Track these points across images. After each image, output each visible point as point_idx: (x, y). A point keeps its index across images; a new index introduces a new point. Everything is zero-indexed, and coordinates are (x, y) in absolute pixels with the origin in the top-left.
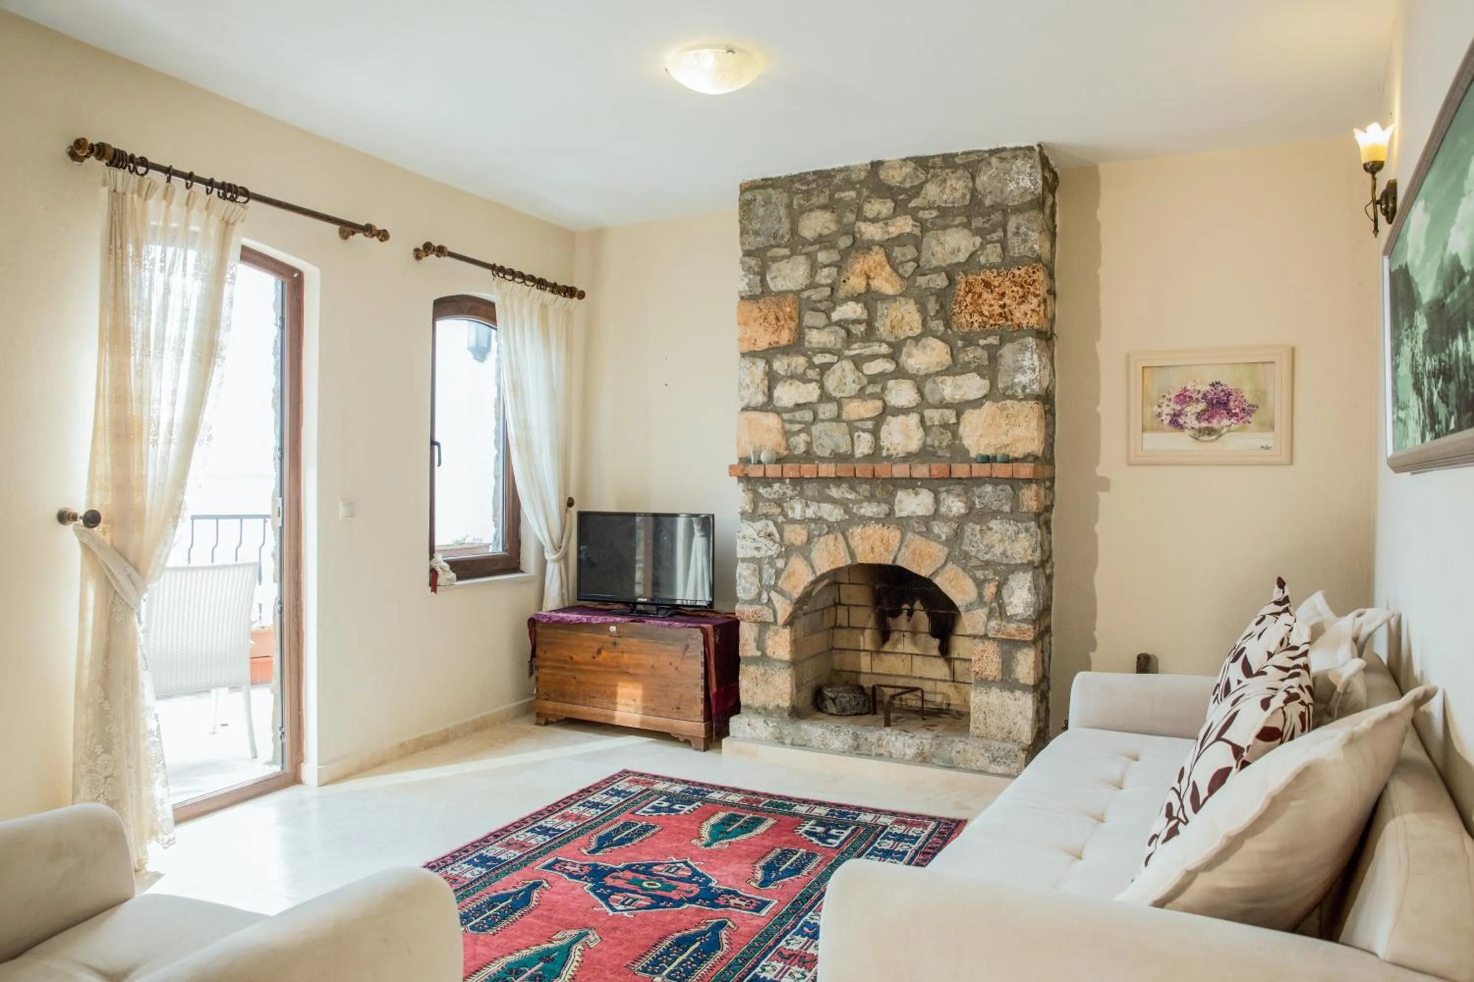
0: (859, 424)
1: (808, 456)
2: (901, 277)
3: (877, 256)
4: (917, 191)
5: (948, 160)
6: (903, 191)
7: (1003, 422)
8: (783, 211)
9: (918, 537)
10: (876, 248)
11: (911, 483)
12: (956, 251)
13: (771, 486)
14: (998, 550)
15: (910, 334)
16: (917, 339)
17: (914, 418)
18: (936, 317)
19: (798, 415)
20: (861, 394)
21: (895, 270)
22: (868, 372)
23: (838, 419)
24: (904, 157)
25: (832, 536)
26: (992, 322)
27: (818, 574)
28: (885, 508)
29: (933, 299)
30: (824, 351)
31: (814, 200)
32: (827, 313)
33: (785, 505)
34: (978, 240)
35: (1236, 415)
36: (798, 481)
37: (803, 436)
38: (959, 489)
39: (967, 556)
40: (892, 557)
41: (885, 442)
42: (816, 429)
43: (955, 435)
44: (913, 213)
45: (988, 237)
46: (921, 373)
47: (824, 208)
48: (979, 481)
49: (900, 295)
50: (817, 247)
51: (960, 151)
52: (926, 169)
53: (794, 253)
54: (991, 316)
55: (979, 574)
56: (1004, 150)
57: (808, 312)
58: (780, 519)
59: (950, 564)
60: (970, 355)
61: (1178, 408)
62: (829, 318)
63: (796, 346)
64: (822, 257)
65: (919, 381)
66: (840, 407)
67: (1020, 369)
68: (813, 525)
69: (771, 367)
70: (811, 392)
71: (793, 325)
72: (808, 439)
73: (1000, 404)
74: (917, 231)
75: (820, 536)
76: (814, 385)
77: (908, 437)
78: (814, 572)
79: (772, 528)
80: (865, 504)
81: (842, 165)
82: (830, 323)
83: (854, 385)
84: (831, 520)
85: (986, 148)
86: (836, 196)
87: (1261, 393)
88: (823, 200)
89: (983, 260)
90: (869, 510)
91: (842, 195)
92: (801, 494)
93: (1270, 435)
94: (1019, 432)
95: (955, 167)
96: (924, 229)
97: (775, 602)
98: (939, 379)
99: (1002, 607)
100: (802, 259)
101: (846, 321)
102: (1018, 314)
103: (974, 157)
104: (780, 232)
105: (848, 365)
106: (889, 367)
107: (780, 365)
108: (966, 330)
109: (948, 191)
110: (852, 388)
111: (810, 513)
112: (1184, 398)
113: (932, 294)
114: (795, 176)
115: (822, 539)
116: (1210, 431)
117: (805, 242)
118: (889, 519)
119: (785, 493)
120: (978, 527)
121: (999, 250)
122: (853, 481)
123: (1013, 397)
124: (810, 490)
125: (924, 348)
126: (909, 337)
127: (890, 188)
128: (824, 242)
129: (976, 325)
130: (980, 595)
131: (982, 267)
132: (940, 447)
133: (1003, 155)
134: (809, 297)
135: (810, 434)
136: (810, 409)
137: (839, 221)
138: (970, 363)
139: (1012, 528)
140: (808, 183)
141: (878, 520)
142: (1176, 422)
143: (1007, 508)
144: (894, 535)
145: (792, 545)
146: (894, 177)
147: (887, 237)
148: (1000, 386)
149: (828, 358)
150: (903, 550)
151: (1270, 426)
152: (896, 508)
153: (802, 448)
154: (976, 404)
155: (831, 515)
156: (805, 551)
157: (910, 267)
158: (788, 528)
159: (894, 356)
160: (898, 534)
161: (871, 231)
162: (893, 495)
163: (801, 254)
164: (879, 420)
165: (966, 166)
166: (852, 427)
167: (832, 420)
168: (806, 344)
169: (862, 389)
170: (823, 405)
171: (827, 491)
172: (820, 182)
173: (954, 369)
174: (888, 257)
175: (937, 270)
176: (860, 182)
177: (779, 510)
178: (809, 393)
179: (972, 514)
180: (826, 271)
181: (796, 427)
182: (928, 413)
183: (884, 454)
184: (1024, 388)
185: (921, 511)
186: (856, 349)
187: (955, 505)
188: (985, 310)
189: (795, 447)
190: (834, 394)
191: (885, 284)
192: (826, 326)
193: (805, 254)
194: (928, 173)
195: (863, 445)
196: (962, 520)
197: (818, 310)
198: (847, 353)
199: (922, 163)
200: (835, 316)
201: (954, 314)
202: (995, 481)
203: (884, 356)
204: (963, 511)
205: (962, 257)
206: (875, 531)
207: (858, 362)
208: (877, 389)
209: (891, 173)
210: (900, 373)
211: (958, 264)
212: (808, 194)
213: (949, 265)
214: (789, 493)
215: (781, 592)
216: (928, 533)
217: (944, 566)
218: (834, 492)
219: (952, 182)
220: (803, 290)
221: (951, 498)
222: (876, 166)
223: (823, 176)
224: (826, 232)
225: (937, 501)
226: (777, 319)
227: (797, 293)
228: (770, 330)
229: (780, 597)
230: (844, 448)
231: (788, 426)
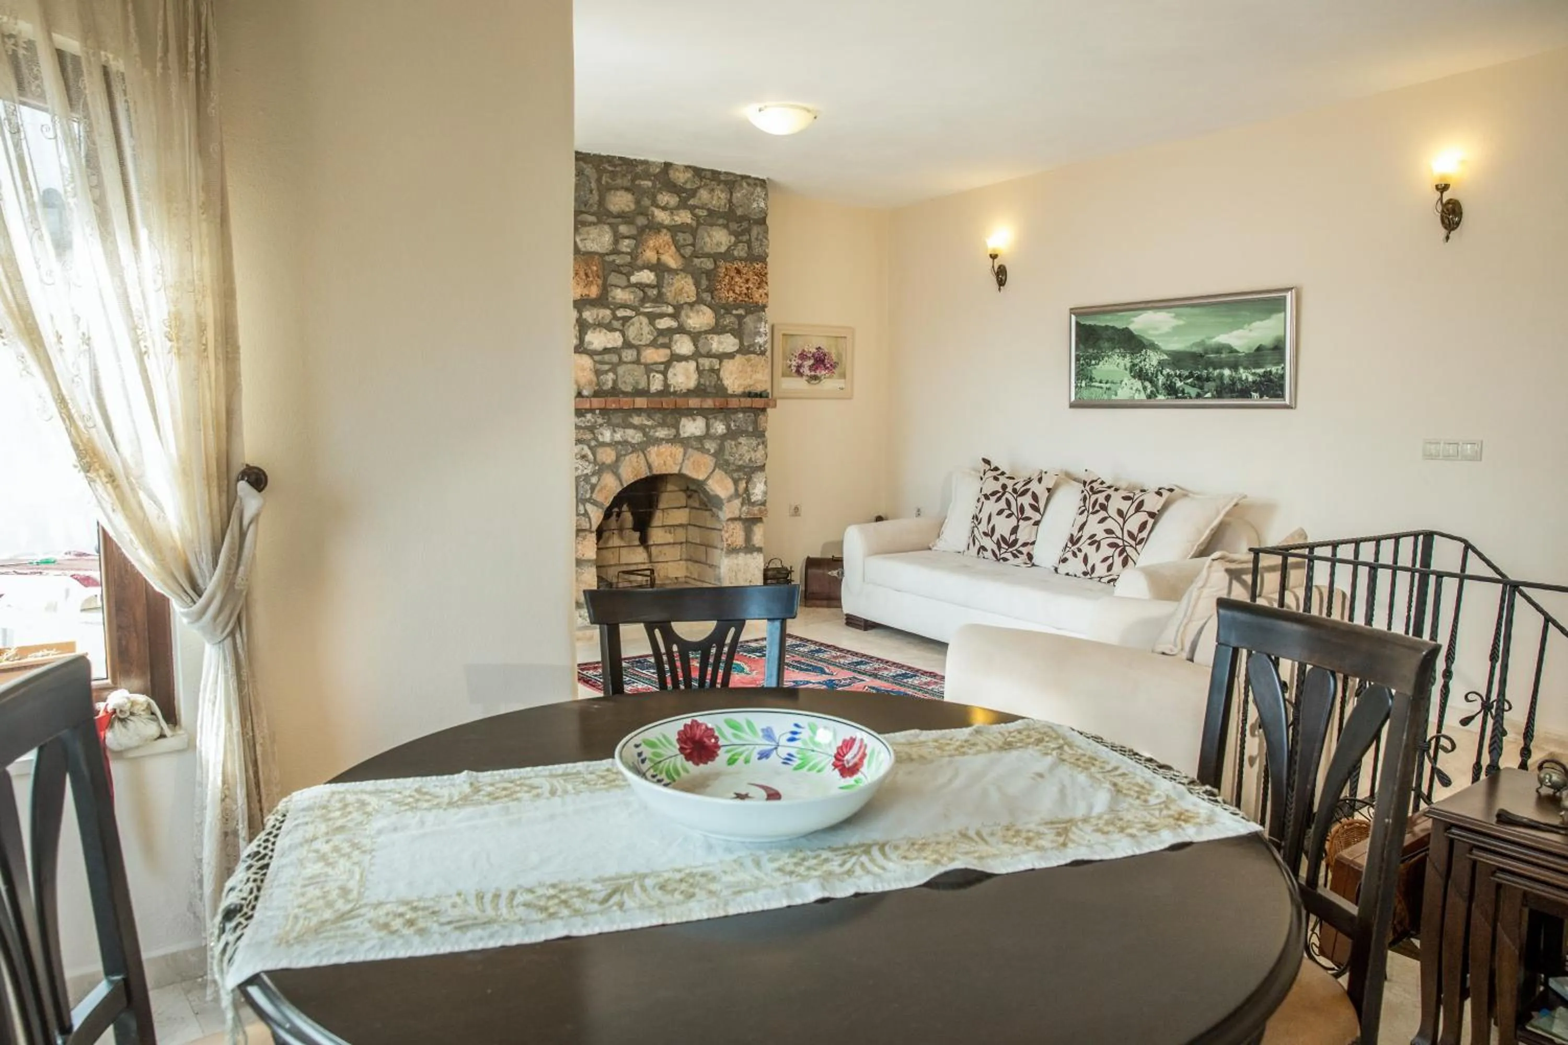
0: (654, 367)
1: (615, 392)
2: (683, 257)
3: (665, 237)
4: (693, 193)
5: (715, 174)
6: (685, 190)
7: (749, 369)
8: (593, 185)
9: (696, 452)
10: (665, 231)
11: (691, 413)
12: (719, 244)
13: (585, 416)
14: (747, 458)
15: (688, 300)
16: (692, 305)
17: (692, 365)
18: (706, 291)
19: (607, 357)
20: (653, 344)
21: (678, 249)
22: (660, 327)
23: (637, 362)
24: (686, 164)
25: (635, 455)
26: (740, 298)
27: (625, 486)
28: (673, 431)
29: (704, 276)
30: (625, 306)
31: (619, 181)
32: (628, 275)
33: (596, 431)
34: (733, 239)
35: (828, 368)
36: (604, 411)
37: (611, 376)
38: (721, 416)
39: (727, 462)
40: (678, 468)
41: (672, 381)
42: (621, 370)
43: (719, 378)
44: (692, 209)
45: (740, 238)
46: (696, 330)
47: (627, 189)
48: (736, 411)
49: (681, 270)
50: (620, 220)
51: (723, 170)
52: (701, 178)
53: (600, 222)
54: (740, 295)
55: (736, 475)
56: (749, 177)
57: (613, 273)
58: (593, 443)
59: (717, 470)
60: (728, 320)
61: (800, 362)
62: (629, 280)
63: (601, 301)
64: (623, 229)
65: (695, 337)
66: (639, 354)
67: (758, 333)
68: (620, 447)
69: (581, 315)
70: (614, 339)
71: (600, 282)
72: (614, 377)
73: (747, 357)
74: (694, 224)
75: (625, 455)
76: (617, 334)
77: (688, 378)
78: (622, 484)
79: (587, 451)
80: (659, 429)
81: (642, 158)
82: (630, 285)
83: (649, 336)
84: (634, 441)
85: (738, 173)
86: (637, 182)
87: (839, 355)
88: (626, 182)
89: (736, 253)
90: (661, 433)
91: (642, 183)
92: (609, 424)
93: (843, 380)
94: (759, 376)
95: (719, 182)
96: (699, 224)
97: (590, 512)
98: (709, 336)
99: (749, 496)
100: (607, 228)
101: (641, 284)
102: (756, 296)
103: (731, 178)
104: (591, 202)
105: (645, 320)
106: (674, 324)
107: (588, 315)
108: (724, 302)
109: (715, 198)
110: (647, 337)
111: (618, 437)
112: (803, 356)
113: (703, 273)
114: (604, 157)
115: (627, 458)
116: (815, 378)
117: (609, 214)
118: (676, 439)
119: (596, 422)
120: (733, 443)
121: (746, 248)
122: (649, 412)
123: (754, 353)
124: (617, 418)
125: (698, 312)
126: (686, 303)
127: (675, 185)
128: (624, 217)
129: (731, 299)
130: (736, 490)
131: (735, 259)
132: (710, 386)
133: (749, 181)
134: (614, 261)
135: (615, 373)
136: (614, 352)
137: (638, 202)
138: (726, 326)
139: (754, 442)
140: (615, 166)
141: (668, 441)
142: (799, 373)
143: (751, 429)
144: (678, 451)
145: (603, 463)
146: (681, 178)
147: (673, 223)
148: (746, 344)
149: (628, 313)
150: (686, 462)
151: (843, 376)
152: (681, 432)
153: (610, 384)
154: (731, 356)
155: (633, 438)
156: (614, 468)
157: (688, 251)
158: (600, 451)
159: (675, 316)
160: (681, 450)
161: (661, 216)
162: (678, 422)
163: (605, 223)
164: (668, 364)
165: (726, 183)
166: (649, 369)
167: (633, 363)
168: (610, 299)
169: (655, 340)
170: (626, 351)
171: (631, 420)
172: (624, 167)
173: (717, 330)
174: (673, 237)
175: (708, 256)
176: (655, 176)
177: (592, 436)
178: (615, 340)
179: (731, 434)
180: (626, 242)
181: (606, 367)
182: (701, 360)
183: (672, 390)
184: (760, 346)
185: (698, 433)
186: (648, 308)
187: (720, 428)
188: (737, 289)
189: (604, 384)
190: (633, 342)
191: (671, 260)
192: (626, 287)
193: (608, 224)
194: (701, 181)
195: (657, 384)
196: (723, 437)
197: (621, 273)
198: (642, 310)
199: (698, 172)
200: (633, 279)
201: (716, 290)
202: (744, 410)
203: (669, 315)
204: (725, 431)
205: (723, 249)
206: (665, 448)
207: (652, 318)
208: (666, 340)
209: (677, 174)
210: (681, 330)
211: (721, 253)
212: (613, 175)
213: (715, 253)
214: (600, 421)
215: (595, 503)
216: (703, 450)
217: (714, 470)
218: (636, 420)
219: (718, 192)
220: (607, 254)
221: (718, 423)
222: (668, 166)
223: (628, 163)
224: (627, 209)
225: (708, 426)
226: (587, 275)
227: (602, 255)
228: (582, 284)
229: (595, 508)
230: (643, 385)
231: (598, 366)
